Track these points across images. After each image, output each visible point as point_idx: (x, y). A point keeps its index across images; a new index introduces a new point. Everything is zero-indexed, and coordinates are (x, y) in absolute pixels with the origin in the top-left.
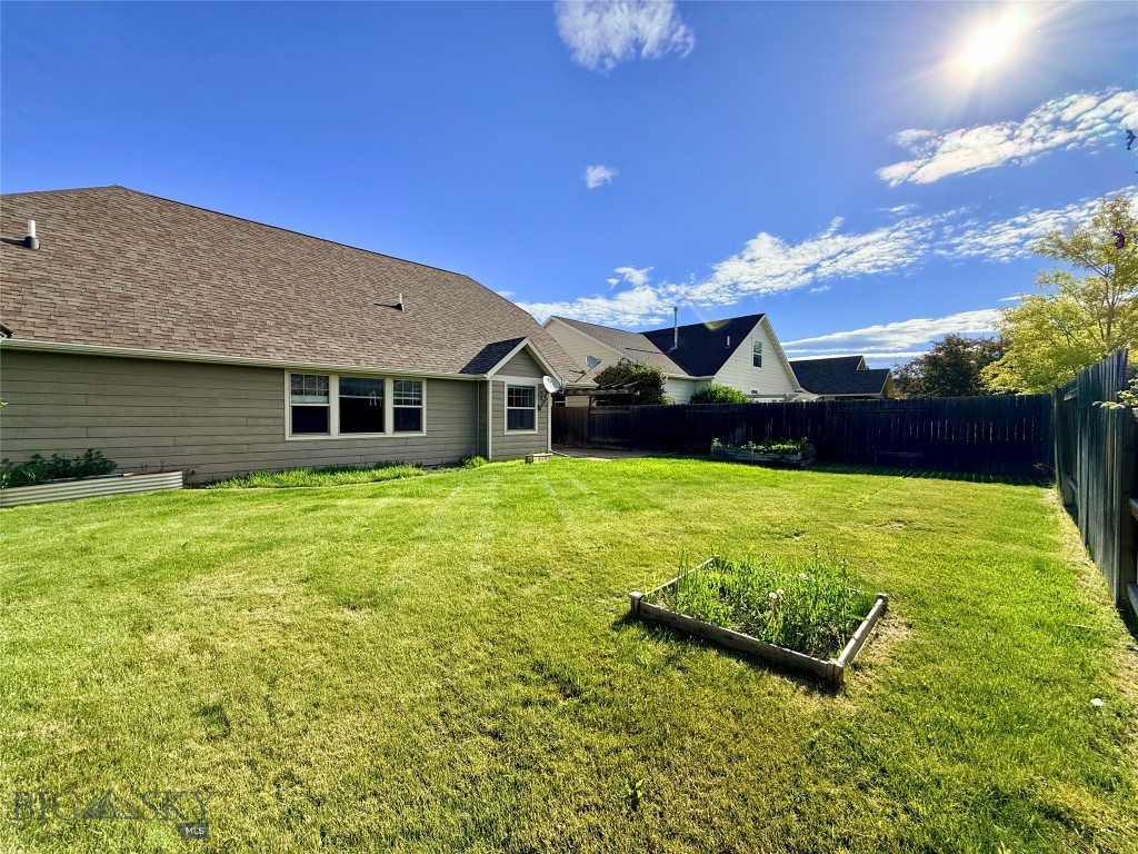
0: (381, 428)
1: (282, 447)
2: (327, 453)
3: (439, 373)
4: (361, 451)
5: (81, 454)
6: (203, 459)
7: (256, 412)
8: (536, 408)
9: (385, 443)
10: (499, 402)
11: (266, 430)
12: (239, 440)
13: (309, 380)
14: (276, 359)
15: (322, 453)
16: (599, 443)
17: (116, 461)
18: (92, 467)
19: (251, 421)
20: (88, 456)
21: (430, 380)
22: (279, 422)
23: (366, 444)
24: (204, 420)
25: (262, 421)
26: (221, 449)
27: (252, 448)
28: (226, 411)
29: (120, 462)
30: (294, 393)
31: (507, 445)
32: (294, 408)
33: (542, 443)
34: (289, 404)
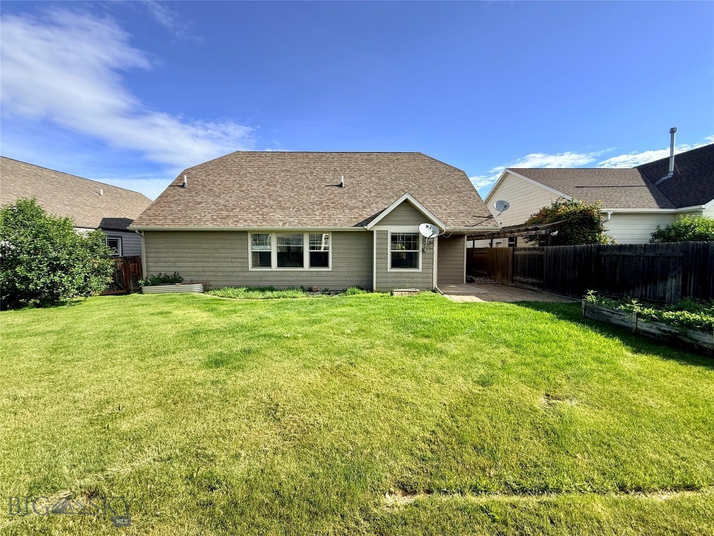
0: (301, 265)
1: (247, 274)
2: (270, 278)
3: (339, 227)
4: (290, 279)
5: (173, 273)
6: (214, 278)
7: (235, 255)
8: (420, 251)
9: (304, 274)
10: (384, 246)
11: (239, 265)
12: (228, 269)
13: (260, 237)
14: (241, 226)
15: (267, 278)
16: (520, 282)
17: (184, 277)
18: (174, 280)
19: (233, 260)
20: (176, 274)
21: (334, 233)
22: (245, 260)
23: (292, 274)
24: (214, 259)
25: (238, 260)
26: (220, 274)
27: (234, 274)
28: (223, 255)
30: (254, 244)
31: (390, 280)
32: (253, 252)
33: (426, 280)
34: (250, 251)
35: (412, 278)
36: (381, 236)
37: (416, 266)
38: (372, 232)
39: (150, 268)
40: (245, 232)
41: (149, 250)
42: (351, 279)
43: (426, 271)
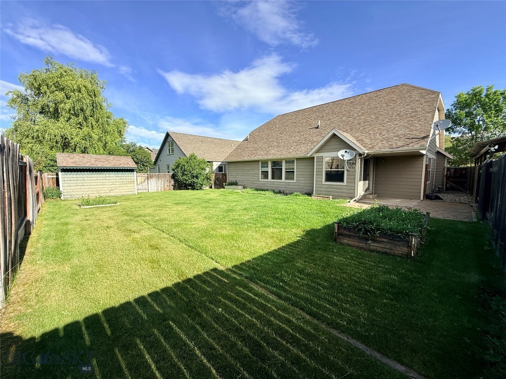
0: (281, 178)
1: (259, 182)
2: (268, 185)
4: (276, 186)
6: (247, 184)
7: (255, 173)
8: (345, 170)
9: (282, 184)
10: (320, 167)
11: (256, 178)
13: (265, 163)
14: (256, 158)
15: (266, 185)
19: (254, 175)
20: (236, 181)
21: (297, 159)
22: (258, 175)
23: (277, 184)
26: (250, 182)
29: (239, 183)
30: (262, 167)
32: (262, 172)
33: (350, 191)
34: (260, 170)
35: (339, 189)
36: (318, 160)
37: (342, 181)
38: (314, 157)
39: (230, 179)
40: (258, 161)
41: (230, 171)
42: (306, 188)
43: (349, 184)
